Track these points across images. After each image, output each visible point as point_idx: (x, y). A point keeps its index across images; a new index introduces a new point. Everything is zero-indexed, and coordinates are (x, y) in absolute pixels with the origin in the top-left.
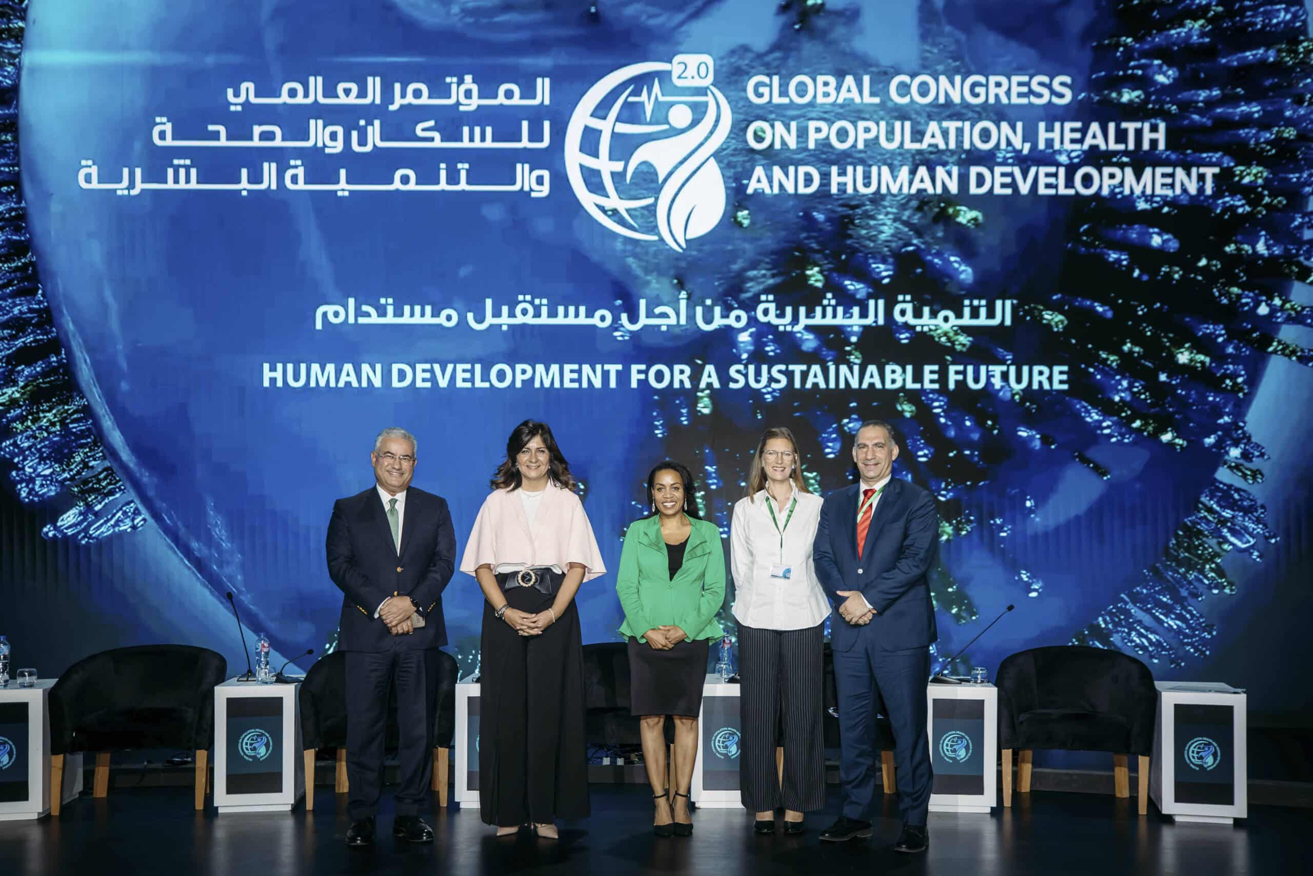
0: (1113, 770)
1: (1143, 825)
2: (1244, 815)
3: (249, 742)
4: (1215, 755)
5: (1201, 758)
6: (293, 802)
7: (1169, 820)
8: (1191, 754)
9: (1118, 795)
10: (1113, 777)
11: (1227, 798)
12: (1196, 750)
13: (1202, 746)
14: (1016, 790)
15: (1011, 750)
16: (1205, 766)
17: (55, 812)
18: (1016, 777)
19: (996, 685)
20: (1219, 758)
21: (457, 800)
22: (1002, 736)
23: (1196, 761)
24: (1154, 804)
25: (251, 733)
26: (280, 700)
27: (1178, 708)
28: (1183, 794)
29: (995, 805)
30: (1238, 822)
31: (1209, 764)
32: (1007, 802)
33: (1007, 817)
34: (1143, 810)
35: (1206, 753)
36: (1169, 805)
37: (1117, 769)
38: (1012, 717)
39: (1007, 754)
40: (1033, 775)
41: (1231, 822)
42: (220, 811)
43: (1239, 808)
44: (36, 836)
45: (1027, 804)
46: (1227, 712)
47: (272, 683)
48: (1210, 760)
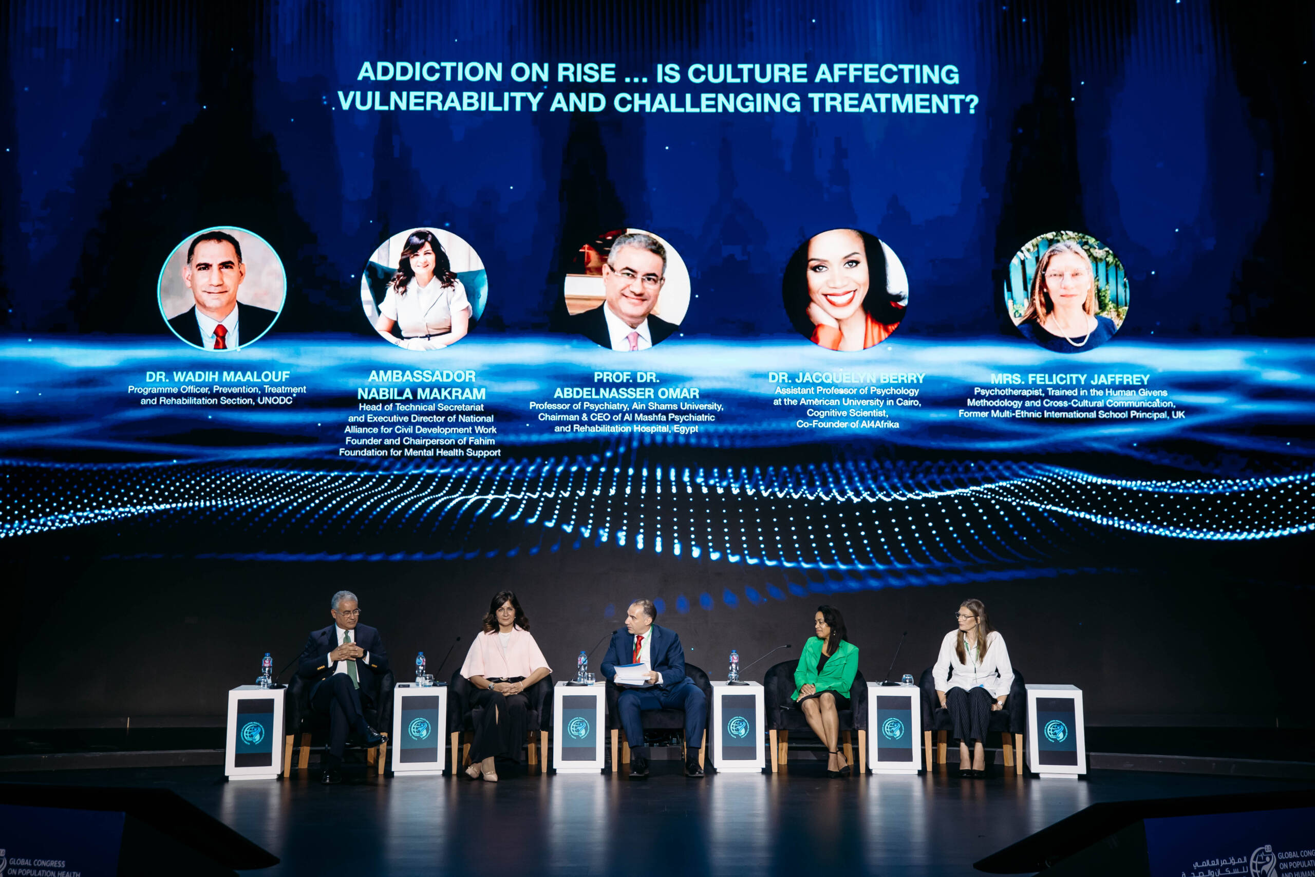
0: (1002, 748)
1: (1020, 781)
2: (1084, 772)
3: (415, 727)
4: (1064, 732)
5: (1055, 734)
6: (444, 769)
7: (1036, 776)
8: (1048, 732)
9: (1006, 764)
10: (1002, 752)
11: (1073, 761)
12: (1051, 729)
13: (1055, 726)
14: (936, 762)
15: (930, 732)
16: (1058, 739)
17: (287, 774)
18: (935, 754)
19: (919, 687)
20: (1067, 734)
21: (554, 767)
22: (924, 721)
23: (1052, 736)
24: (1026, 767)
25: (418, 720)
26: (437, 698)
27: (1039, 701)
28: (1045, 759)
29: (920, 769)
30: (1081, 777)
31: (1061, 738)
32: (929, 768)
33: (930, 777)
34: (1020, 771)
35: (1058, 731)
36: (1035, 766)
37: (1005, 746)
38: (930, 708)
39: (928, 734)
40: (948, 751)
41: (1076, 777)
42: (395, 774)
43: (1081, 768)
44: (275, 789)
45: (944, 770)
46: (1070, 702)
47: (430, 686)
48: (1061, 736)
